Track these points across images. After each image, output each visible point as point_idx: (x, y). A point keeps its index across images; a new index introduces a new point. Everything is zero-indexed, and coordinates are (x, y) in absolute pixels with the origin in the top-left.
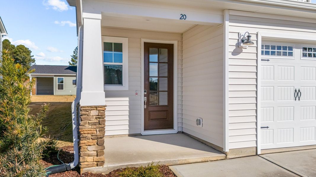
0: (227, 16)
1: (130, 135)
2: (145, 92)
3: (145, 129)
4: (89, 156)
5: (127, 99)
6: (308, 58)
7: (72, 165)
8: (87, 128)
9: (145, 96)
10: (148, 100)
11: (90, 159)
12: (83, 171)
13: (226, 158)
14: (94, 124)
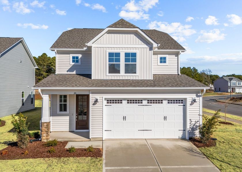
0: (90, 92)
1: (70, 131)
2: (76, 114)
3: (76, 129)
4: (44, 137)
5: (69, 117)
6: (129, 104)
7: (40, 139)
8: (44, 128)
9: (76, 115)
10: (78, 117)
11: (44, 138)
12: (42, 141)
13: (90, 141)
14: (45, 127)
